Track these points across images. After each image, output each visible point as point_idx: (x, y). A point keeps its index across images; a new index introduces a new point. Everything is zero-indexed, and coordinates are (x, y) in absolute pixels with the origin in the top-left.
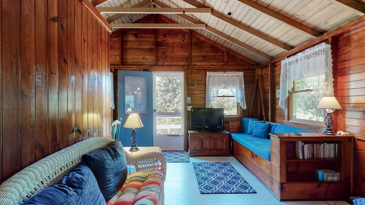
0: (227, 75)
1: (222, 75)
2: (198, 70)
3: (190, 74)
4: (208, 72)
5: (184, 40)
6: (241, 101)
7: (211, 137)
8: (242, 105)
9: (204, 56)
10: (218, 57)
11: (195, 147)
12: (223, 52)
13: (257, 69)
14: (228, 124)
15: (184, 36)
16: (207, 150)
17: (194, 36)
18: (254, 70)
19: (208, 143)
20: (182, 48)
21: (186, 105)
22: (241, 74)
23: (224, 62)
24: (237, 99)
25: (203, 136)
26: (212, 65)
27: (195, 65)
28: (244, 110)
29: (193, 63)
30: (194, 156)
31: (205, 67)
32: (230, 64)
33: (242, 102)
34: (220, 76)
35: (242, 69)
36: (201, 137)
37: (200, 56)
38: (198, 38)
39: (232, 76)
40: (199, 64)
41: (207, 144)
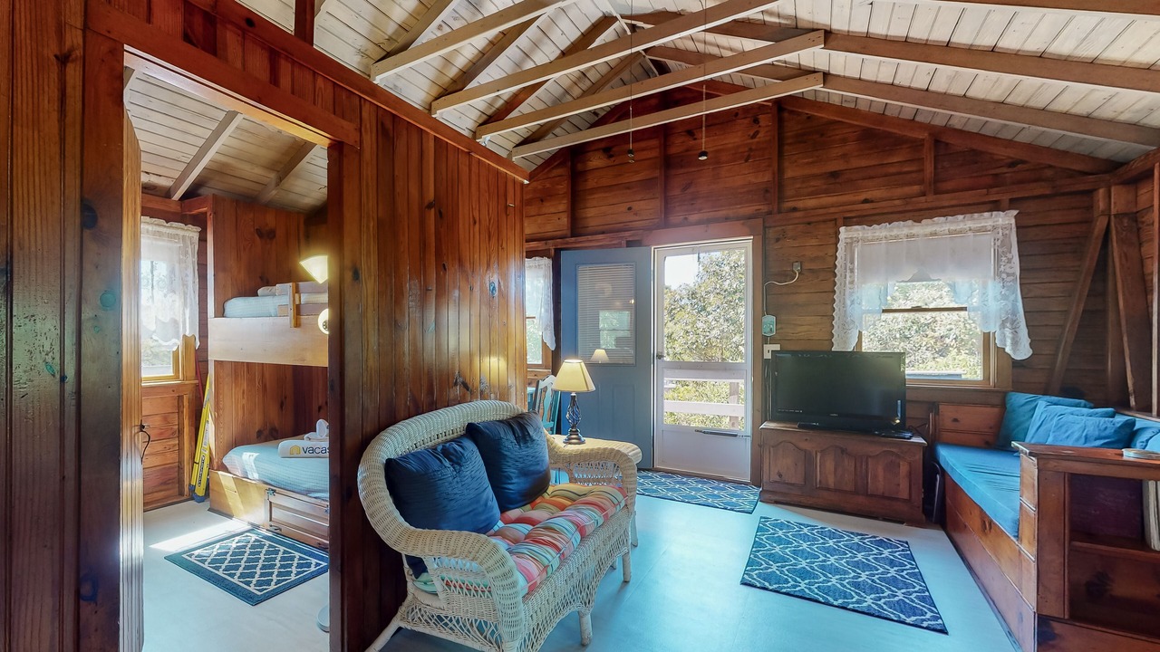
0: (929, 230)
1: (906, 231)
2: (809, 224)
3: (778, 240)
4: (842, 229)
5: (757, 133)
6: (1003, 325)
7: (843, 451)
8: (1009, 342)
9: (834, 175)
10: (892, 170)
11: (780, 475)
12: (916, 145)
13: (1101, 191)
14: (937, 413)
15: (756, 121)
16: (828, 489)
17: (792, 112)
18: (1090, 193)
19: (830, 465)
20: (746, 161)
21: (760, 339)
22: (1005, 220)
23: (921, 182)
24: (985, 318)
25: (812, 442)
26: (866, 201)
27: (795, 209)
28: (1017, 364)
29: (790, 204)
30: (776, 502)
31: (832, 210)
32: (949, 185)
33: (1008, 332)
34: (896, 237)
35: (1011, 200)
36: (804, 445)
37: (815, 176)
38: (809, 118)
39: (950, 232)
40: (811, 203)
41: (828, 470)
